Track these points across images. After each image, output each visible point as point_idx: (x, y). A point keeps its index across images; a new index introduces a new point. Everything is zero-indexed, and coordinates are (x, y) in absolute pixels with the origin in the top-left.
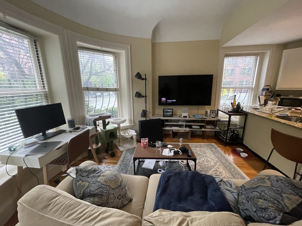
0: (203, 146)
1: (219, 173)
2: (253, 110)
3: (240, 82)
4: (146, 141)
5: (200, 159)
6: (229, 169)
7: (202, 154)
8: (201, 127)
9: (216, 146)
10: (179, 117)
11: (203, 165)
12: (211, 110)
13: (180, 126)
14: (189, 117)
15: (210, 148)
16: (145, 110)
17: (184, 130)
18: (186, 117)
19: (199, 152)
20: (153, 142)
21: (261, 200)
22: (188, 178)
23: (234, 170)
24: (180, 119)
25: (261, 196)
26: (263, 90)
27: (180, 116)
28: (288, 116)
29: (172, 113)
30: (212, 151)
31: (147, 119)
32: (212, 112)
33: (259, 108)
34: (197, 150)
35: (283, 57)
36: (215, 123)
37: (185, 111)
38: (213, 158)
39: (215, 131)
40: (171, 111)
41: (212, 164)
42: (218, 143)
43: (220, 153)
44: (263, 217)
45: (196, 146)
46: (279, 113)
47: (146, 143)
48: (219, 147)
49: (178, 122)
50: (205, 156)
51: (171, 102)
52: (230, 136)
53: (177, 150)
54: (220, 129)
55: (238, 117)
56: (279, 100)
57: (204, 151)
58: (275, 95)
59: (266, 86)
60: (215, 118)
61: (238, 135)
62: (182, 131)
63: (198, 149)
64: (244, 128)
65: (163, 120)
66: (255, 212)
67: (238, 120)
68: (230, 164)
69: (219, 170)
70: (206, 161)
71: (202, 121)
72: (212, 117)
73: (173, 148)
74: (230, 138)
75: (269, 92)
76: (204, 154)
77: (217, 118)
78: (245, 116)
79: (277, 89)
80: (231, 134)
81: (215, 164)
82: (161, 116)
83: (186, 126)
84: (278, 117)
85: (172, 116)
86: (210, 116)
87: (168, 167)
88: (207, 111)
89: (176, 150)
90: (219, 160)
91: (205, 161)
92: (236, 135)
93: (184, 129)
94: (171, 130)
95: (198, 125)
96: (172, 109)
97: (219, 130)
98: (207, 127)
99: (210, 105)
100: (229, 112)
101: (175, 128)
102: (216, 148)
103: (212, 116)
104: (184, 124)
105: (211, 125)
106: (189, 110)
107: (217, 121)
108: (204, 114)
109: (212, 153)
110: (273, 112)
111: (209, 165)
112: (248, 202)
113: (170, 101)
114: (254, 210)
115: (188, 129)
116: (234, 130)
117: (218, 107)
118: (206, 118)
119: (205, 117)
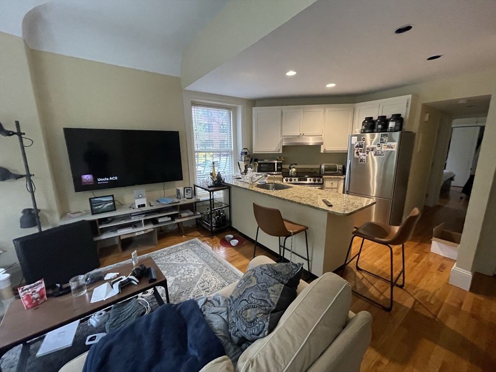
0: (180, 248)
1: (207, 284)
2: (236, 180)
3: (221, 141)
4: (38, 290)
5: (177, 272)
6: (220, 270)
7: (179, 263)
8: (173, 217)
9: (200, 241)
10: (130, 207)
11: (182, 281)
12: (185, 188)
13: (134, 225)
14: (150, 204)
15: (191, 248)
16: (32, 207)
17: (144, 230)
18: (144, 205)
19: (174, 262)
20: (61, 284)
21: (249, 311)
22: (151, 328)
23: (225, 269)
24: (132, 211)
25: (249, 304)
26: (242, 154)
27: (132, 207)
28: (266, 183)
29: (112, 203)
30: (194, 251)
31: (43, 229)
32: (187, 189)
33: (241, 177)
34: (172, 258)
35: (253, 115)
36: (194, 205)
37: (140, 196)
38: (198, 263)
39: (197, 219)
40: (111, 199)
41: (197, 273)
42: (202, 236)
43: (205, 251)
44: (253, 334)
45: (169, 251)
46: (258, 181)
47: (39, 292)
48: (203, 241)
49: (130, 219)
50: (186, 265)
51: (107, 181)
52: (216, 222)
53: (126, 278)
54: (201, 214)
55: (222, 191)
56: (258, 165)
57: (182, 257)
58: (253, 160)
59: (244, 149)
60: (192, 198)
61: (225, 216)
62: (140, 233)
63: (173, 256)
64: (230, 206)
65: (93, 222)
66: (246, 331)
67: (222, 196)
68: (220, 262)
69: (206, 279)
70: (187, 272)
71: (174, 208)
72: (187, 198)
73: (118, 276)
74: (216, 223)
75: (248, 157)
76: (182, 261)
77: (195, 198)
78: (228, 189)
79: (254, 153)
80: (216, 218)
81: (201, 271)
82: (87, 213)
83: (147, 222)
84: (258, 186)
85: (113, 208)
86: (184, 197)
87: (113, 320)
88: (179, 190)
89: (124, 278)
90: (206, 262)
91: (185, 273)
92: (222, 217)
93: (144, 228)
94: (117, 236)
95: (168, 216)
96: (113, 196)
97: (200, 216)
98: (183, 215)
99: (181, 179)
100: (209, 187)
101: (123, 232)
102: (199, 245)
103: (188, 196)
104: (142, 218)
105: (189, 210)
106: (146, 191)
107: (195, 203)
108: (175, 196)
109: (195, 255)
110: (254, 181)
111: (193, 277)
112: (238, 320)
113: (104, 180)
114: (244, 329)
115: (150, 227)
116: (219, 211)
117: (194, 182)
118: (179, 202)
119: (177, 200)
